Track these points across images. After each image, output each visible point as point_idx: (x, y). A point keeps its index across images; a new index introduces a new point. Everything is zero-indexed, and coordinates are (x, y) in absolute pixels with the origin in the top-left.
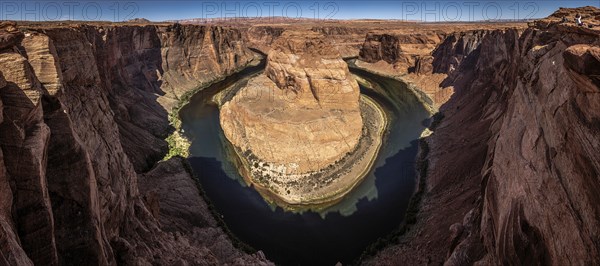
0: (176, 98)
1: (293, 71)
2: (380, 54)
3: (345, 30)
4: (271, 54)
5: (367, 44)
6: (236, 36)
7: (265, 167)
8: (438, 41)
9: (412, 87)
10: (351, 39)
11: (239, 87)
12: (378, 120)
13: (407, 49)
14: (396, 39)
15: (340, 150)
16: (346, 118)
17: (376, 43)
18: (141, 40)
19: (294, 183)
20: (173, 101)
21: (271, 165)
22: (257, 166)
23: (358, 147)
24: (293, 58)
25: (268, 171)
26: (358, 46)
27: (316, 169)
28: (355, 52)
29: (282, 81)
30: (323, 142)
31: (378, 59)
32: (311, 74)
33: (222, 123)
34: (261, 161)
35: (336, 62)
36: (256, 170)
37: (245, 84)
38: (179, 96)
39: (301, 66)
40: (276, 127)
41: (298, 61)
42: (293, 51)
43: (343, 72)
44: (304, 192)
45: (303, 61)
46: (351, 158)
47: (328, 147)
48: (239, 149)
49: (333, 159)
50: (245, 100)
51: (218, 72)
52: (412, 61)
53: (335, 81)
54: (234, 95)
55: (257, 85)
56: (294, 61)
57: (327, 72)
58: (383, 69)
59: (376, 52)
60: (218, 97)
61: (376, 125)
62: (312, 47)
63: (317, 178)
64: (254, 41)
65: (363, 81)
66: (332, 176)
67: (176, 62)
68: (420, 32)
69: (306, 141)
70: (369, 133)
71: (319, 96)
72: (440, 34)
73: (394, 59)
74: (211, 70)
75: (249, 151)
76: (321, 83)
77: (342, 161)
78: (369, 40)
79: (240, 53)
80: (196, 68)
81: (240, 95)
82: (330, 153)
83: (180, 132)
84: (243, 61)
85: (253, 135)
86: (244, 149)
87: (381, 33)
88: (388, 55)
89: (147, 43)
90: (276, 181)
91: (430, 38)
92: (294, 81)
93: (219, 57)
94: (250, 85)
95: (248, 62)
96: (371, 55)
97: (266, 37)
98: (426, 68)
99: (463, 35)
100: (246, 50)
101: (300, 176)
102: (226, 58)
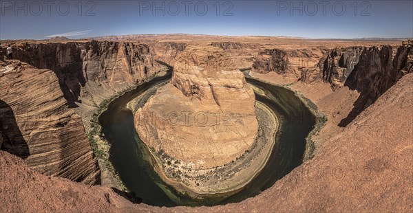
0: (96, 106)
1: (197, 81)
2: (271, 66)
3: (240, 45)
4: (177, 66)
5: (260, 57)
6: (145, 50)
7: (177, 165)
8: (321, 55)
9: (299, 94)
10: (245, 53)
11: (149, 95)
12: (272, 122)
13: (294, 62)
14: (285, 53)
15: (239, 148)
16: (244, 120)
17: (268, 57)
18: (64, 56)
19: (202, 177)
20: (93, 108)
21: (182, 162)
22: (169, 163)
23: (255, 145)
24: (196, 70)
25: (180, 167)
26: (251, 59)
27: (220, 164)
28: (250, 64)
29: (187, 89)
30: (225, 141)
31: (269, 70)
32: (213, 83)
33: (136, 127)
34: (172, 159)
35: (234, 72)
36: (169, 167)
37: (154, 93)
38: (98, 104)
39: (204, 76)
40: (184, 129)
41: (202, 71)
42: (196, 63)
43: (241, 82)
44: (211, 183)
45: (205, 72)
46: (249, 155)
47: (229, 146)
48: (153, 150)
49: (234, 155)
50: (155, 106)
51: (130, 83)
52: (299, 72)
53: (233, 90)
54: (146, 102)
55: (165, 94)
56: (198, 72)
57: (227, 82)
58: (273, 79)
59: (267, 64)
60: (131, 105)
61: (270, 127)
62: (213, 59)
63: (221, 172)
64: (161, 55)
65: (257, 89)
66: (233, 170)
67: (94, 75)
68: (305, 48)
69: (211, 141)
70: (264, 134)
71: (220, 102)
72: (323, 50)
73: (283, 70)
74: (124, 80)
75: (162, 151)
76: (221, 91)
77: (242, 157)
78: (261, 54)
79: (149, 66)
80: (111, 78)
81: (151, 102)
82: (230, 151)
83: (101, 136)
84: (151, 72)
85: (164, 136)
86: (157, 149)
87: (271, 48)
88: (277, 67)
89: (68, 57)
90: (186, 176)
91: (314, 53)
92: (198, 89)
93: (131, 69)
94: (159, 93)
95: (156, 73)
96: (263, 67)
97: (171, 51)
98: (311, 78)
99: (344, 50)
100: (154, 62)
101: (206, 171)
102: (137, 69)
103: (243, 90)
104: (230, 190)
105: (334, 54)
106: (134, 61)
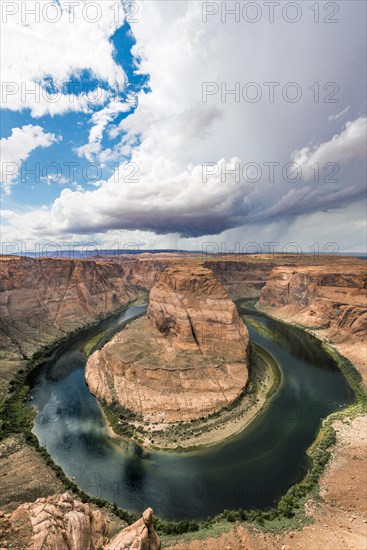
1: (174, 312)
5: (272, 283)
10: (252, 277)
14: (311, 279)
15: (215, 403)
16: (229, 367)
17: (283, 282)
19: (160, 433)
22: (121, 417)
23: (237, 403)
24: (176, 297)
26: (262, 285)
27: (186, 418)
30: (199, 391)
31: (284, 302)
32: (193, 314)
35: (223, 302)
39: (183, 306)
40: (149, 373)
41: (181, 300)
43: (229, 316)
45: (186, 301)
46: (228, 414)
47: (202, 398)
48: (105, 403)
49: (206, 410)
53: (219, 325)
56: (176, 301)
57: (211, 314)
63: (186, 429)
66: (201, 428)
69: (179, 389)
71: (200, 340)
75: (115, 403)
77: (217, 415)
78: (274, 278)
85: (122, 384)
86: (109, 401)
88: (298, 299)
92: (175, 323)
96: (276, 297)
101: (166, 425)
102: (101, 299)
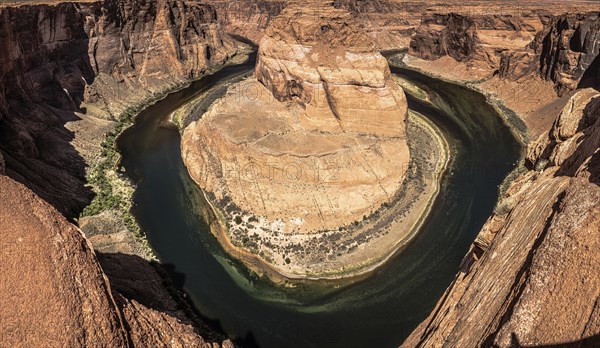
0: (113, 118)
1: (299, 72)
2: (445, 46)
3: (388, 5)
4: (265, 44)
5: (424, 28)
6: (208, 15)
7: (253, 223)
8: (539, 27)
9: (494, 101)
10: (397, 21)
12: (436, 152)
13: (488, 39)
14: (470, 22)
15: (371, 199)
16: (384, 148)
17: (438, 28)
18: (53, 27)
19: (297, 247)
20: (106, 123)
21: (262, 220)
22: (239, 221)
23: (400, 195)
24: (300, 51)
25: (257, 229)
26: (409, 32)
27: (332, 226)
28: (404, 42)
29: (280, 88)
30: (345, 185)
31: (440, 53)
32: (329, 76)
33: (184, 155)
34: (245, 213)
35: (369, 57)
36: (237, 227)
37: (222, 94)
38: (117, 115)
39: (313, 64)
40: (271, 160)
41: (308, 55)
42: (298, 39)
43: (380, 75)
44: (313, 260)
45: (315, 56)
46: (389, 212)
47: (352, 194)
48: (212, 195)
49: (359, 212)
50: (220, 119)
51: (177, 75)
52: (496, 59)
53: (365, 89)
54: (205, 111)
55: (242, 98)
56: (301, 56)
57: (355, 75)
58: (448, 70)
59: (437, 42)
60: (178, 116)
61: (432, 160)
62: (331, 32)
63: (332, 242)
64: (239, 23)
65: (414, 89)
66: (356, 239)
67: (110, 62)
68: (510, 12)
69: (317, 183)
70: (419, 174)
71: (340, 112)
72: (544, 17)
73: (466, 53)
74: (167, 72)
75: (227, 199)
76: (343, 93)
77: (375, 216)
78: (427, 22)
79: (215, 43)
80: (143, 69)
81: (214, 110)
82: (353, 203)
83: (119, 171)
84: (220, 55)
85: (234, 173)
86: (219, 195)
87: (445, 11)
88: (456, 48)
89: (61, 32)
90: (268, 245)
91: (526, 21)
92: (301, 88)
93: (181, 51)
94: (230, 94)
95: (227, 58)
96: (430, 47)
97: (257, 16)
98: (518, 71)
99: (581, 17)
100: (224, 38)
101: (306, 237)
102: (191, 51)
103: (383, 91)
104: (347, 276)
105: (562, 25)
106: (186, 37)
